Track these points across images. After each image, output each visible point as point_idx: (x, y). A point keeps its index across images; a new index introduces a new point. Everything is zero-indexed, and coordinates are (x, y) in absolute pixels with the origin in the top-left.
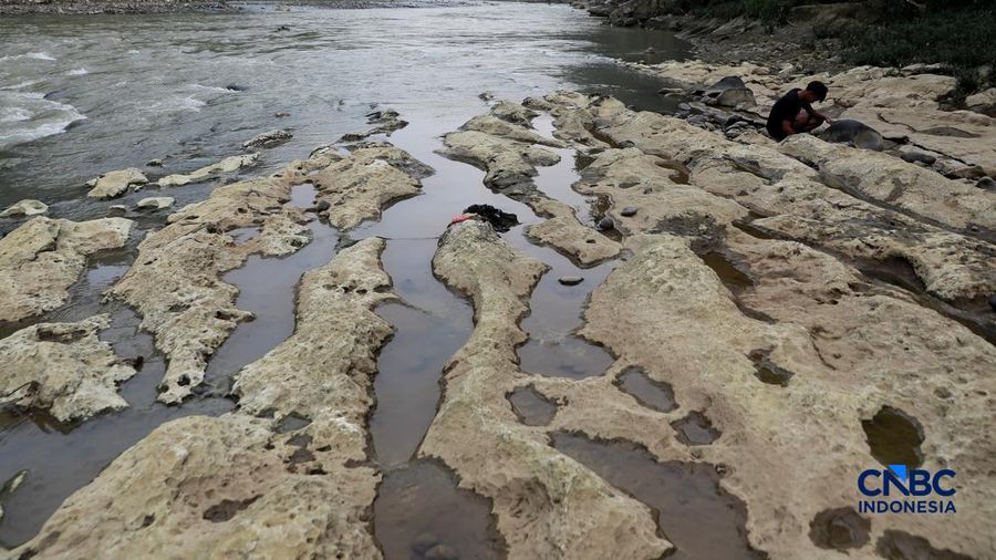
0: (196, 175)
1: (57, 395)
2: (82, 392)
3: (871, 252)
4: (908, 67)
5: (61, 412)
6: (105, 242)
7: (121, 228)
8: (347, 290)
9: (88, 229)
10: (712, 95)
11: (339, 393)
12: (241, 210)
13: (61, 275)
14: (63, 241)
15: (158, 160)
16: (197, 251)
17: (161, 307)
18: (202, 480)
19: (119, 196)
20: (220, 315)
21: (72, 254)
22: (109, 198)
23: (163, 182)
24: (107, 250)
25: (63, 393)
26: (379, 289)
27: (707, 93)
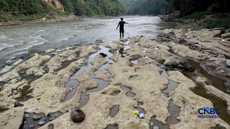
0: (62, 50)
1: (35, 73)
2: (38, 73)
3: (160, 59)
4: (214, 29)
5: (36, 75)
6: (46, 59)
7: (48, 57)
8: (76, 64)
9: (44, 57)
10: (167, 36)
11: (68, 73)
12: (66, 54)
13: (39, 62)
14: (40, 58)
15: (57, 48)
16: (57, 59)
17: (51, 65)
18: (48, 78)
19: (49, 53)
20: (58, 66)
21: (41, 60)
22: (48, 53)
23: (57, 51)
24: (46, 60)
25: (36, 72)
26: (81, 64)
27: (167, 35)
